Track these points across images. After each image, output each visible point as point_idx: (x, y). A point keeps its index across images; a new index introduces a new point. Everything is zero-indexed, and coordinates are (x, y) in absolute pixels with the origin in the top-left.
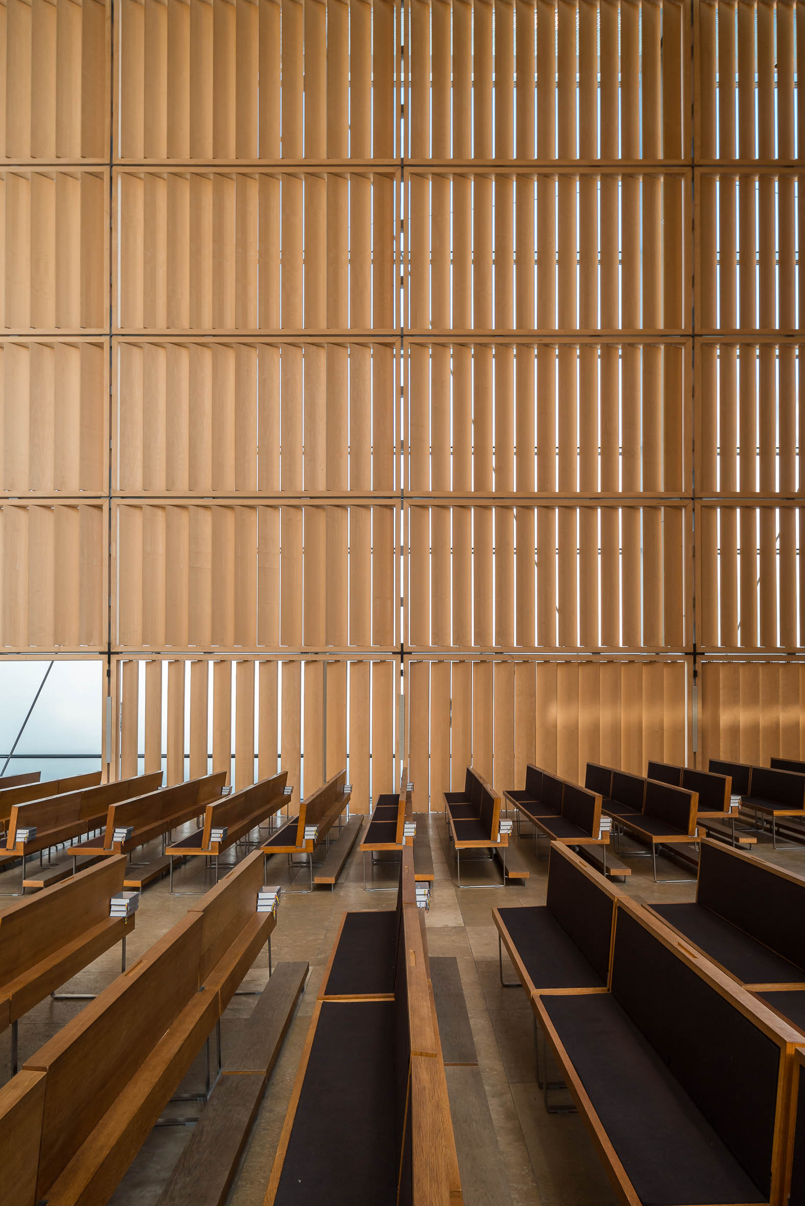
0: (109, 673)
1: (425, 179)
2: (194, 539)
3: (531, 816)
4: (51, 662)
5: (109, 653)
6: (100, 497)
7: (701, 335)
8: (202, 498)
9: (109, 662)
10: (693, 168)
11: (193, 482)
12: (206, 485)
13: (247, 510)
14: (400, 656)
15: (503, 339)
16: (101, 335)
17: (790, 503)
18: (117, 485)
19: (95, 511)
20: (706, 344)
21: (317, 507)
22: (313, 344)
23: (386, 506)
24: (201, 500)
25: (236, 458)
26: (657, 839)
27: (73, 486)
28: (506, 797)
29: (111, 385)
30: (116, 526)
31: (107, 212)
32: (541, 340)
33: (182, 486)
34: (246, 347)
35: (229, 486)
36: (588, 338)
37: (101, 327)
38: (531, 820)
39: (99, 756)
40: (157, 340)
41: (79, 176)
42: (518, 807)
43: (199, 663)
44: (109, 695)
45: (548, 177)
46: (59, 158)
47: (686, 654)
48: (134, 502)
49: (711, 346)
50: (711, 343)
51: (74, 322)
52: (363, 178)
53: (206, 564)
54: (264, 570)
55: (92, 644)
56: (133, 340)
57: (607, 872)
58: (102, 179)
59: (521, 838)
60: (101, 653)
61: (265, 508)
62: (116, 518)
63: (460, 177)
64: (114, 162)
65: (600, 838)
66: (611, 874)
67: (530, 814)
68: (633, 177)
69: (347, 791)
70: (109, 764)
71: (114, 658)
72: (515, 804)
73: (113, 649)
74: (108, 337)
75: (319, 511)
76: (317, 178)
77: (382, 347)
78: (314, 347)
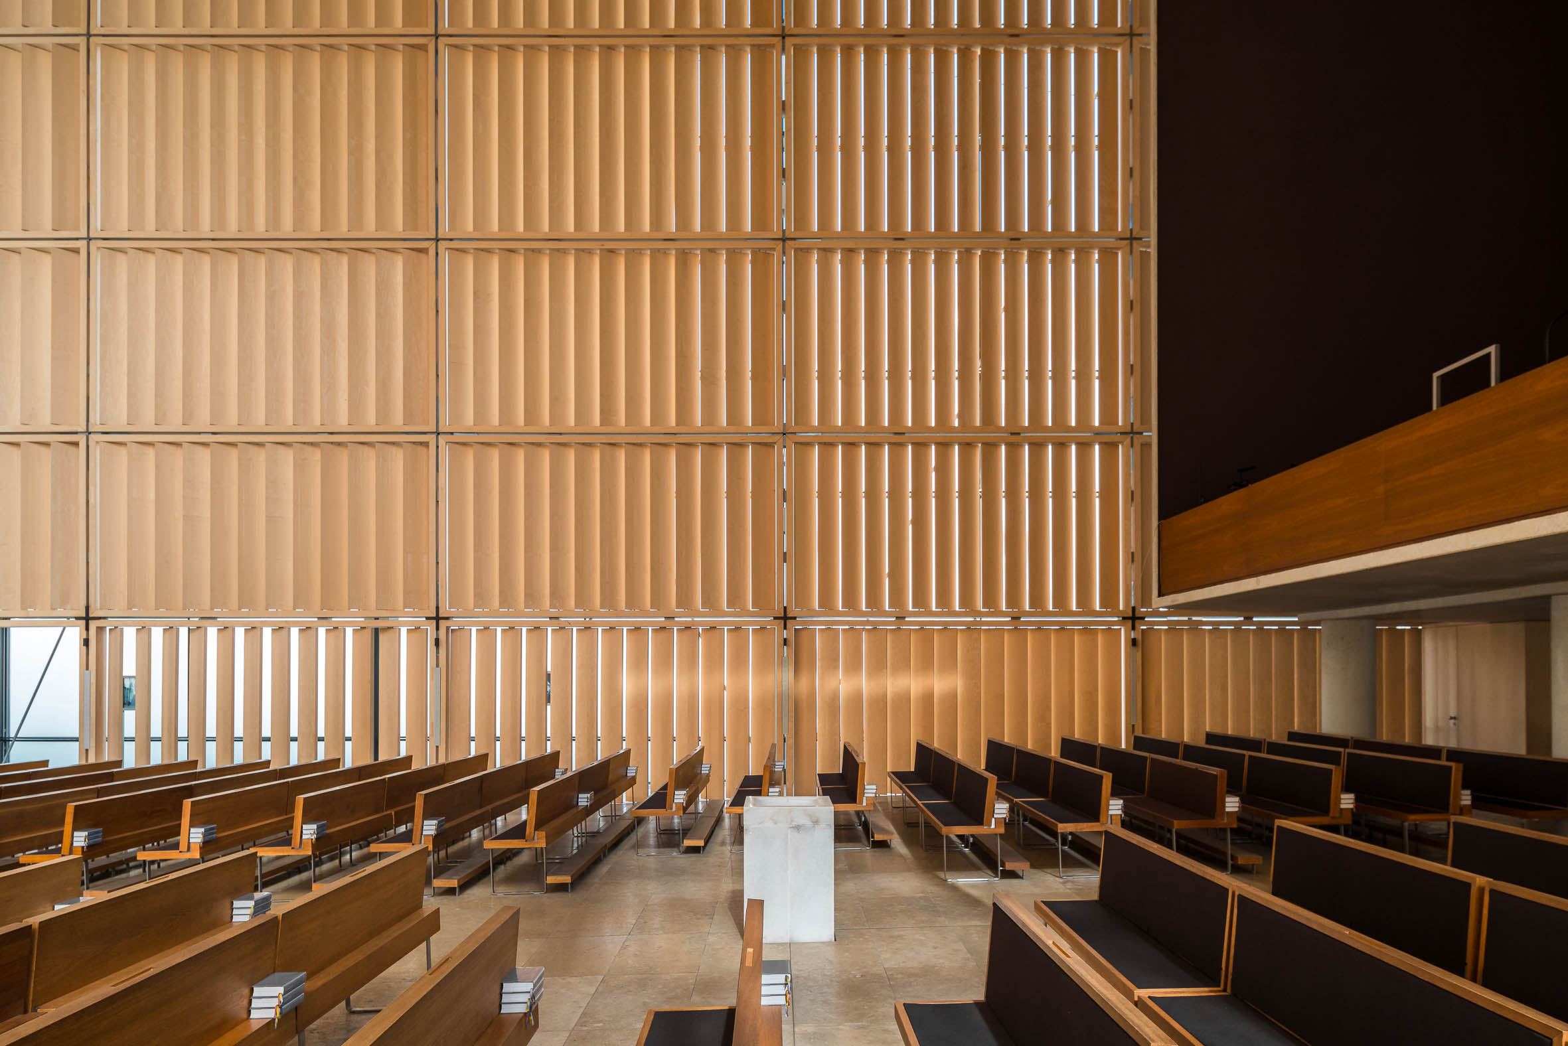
0: (86, 642)
1: (466, 52)
2: (190, 483)
3: (917, 800)
4: (62, 628)
5: (87, 619)
6: (76, 433)
7: (794, 239)
8: (199, 433)
9: (87, 629)
10: (784, 38)
11: (188, 413)
12: (203, 419)
13: (255, 448)
14: (435, 621)
15: (557, 245)
16: (77, 239)
17: (898, 439)
18: (95, 418)
19: (72, 449)
20: (801, 249)
21: (339, 444)
22: (332, 250)
23: (421, 443)
24: (198, 436)
25: (240, 386)
26: (1063, 828)
27: (45, 421)
28: (892, 779)
29: (88, 299)
30: (95, 466)
31: (83, 91)
32: (603, 245)
33: (175, 422)
34: (252, 254)
35: (231, 420)
36: (660, 245)
37: (77, 229)
38: (918, 806)
39: (76, 740)
40: (144, 246)
41: (50, 48)
42: (904, 791)
43: (197, 632)
44: (87, 669)
45: (614, 50)
46: (26, 27)
47: (775, 618)
48: (116, 438)
49: (808, 252)
50: (808, 249)
51: (46, 226)
52: (394, 51)
53: (205, 511)
54: (271, 519)
55: (69, 607)
56: (115, 244)
57: (1001, 867)
58: (78, 51)
59: (908, 826)
60: (77, 618)
61: (275, 445)
62: (96, 458)
63: (507, 50)
64: (92, 32)
65: (993, 826)
66: (1007, 869)
67: (915, 798)
68: (714, 49)
69: (705, 771)
70: (87, 750)
71: (93, 625)
72: (901, 788)
73: (92, 613)
74: (85, 242)
75: (341, 449)
76: (336, 51)
77: (414, 253)
78: (334, 254)
